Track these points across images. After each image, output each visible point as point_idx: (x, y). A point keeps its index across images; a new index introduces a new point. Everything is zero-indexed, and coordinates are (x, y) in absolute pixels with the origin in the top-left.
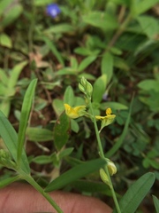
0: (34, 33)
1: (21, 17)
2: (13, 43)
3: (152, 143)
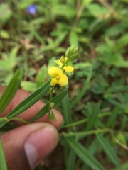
0: (23, 26)
1: (12, 18)
2: (10, 35)
3: (110, 85)
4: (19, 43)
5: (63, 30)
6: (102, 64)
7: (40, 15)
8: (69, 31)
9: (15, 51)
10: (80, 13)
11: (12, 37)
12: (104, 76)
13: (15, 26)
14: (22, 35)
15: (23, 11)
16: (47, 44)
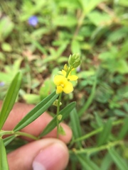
0: (24, 38)
1: (14, 31)
2: (12, 47)
3: (116, 93)
4: (22, 55)
5: (65, 39)
6: (106, 72)
7: (41, 25)
8: (71, 40)
9: (17, 63)
10: (81, 21)
11: (15, 49)
12: (109, 84)
13: (17, 38)
14: (24, 47)
15: (25, 22)
16: (49, 53)
